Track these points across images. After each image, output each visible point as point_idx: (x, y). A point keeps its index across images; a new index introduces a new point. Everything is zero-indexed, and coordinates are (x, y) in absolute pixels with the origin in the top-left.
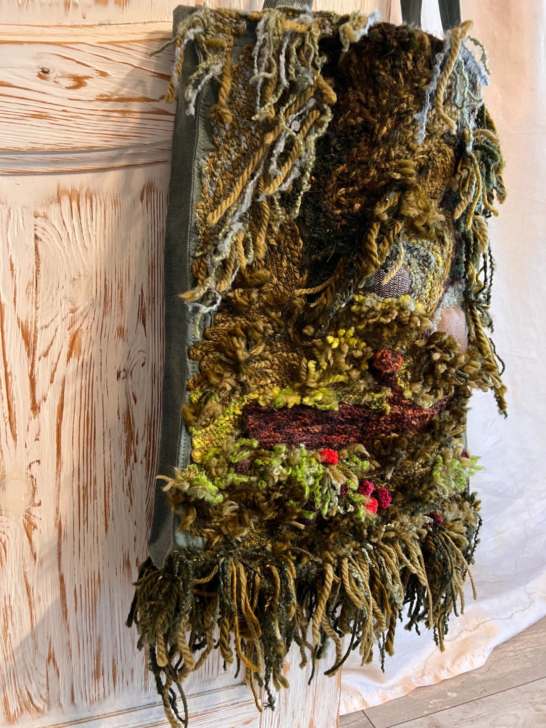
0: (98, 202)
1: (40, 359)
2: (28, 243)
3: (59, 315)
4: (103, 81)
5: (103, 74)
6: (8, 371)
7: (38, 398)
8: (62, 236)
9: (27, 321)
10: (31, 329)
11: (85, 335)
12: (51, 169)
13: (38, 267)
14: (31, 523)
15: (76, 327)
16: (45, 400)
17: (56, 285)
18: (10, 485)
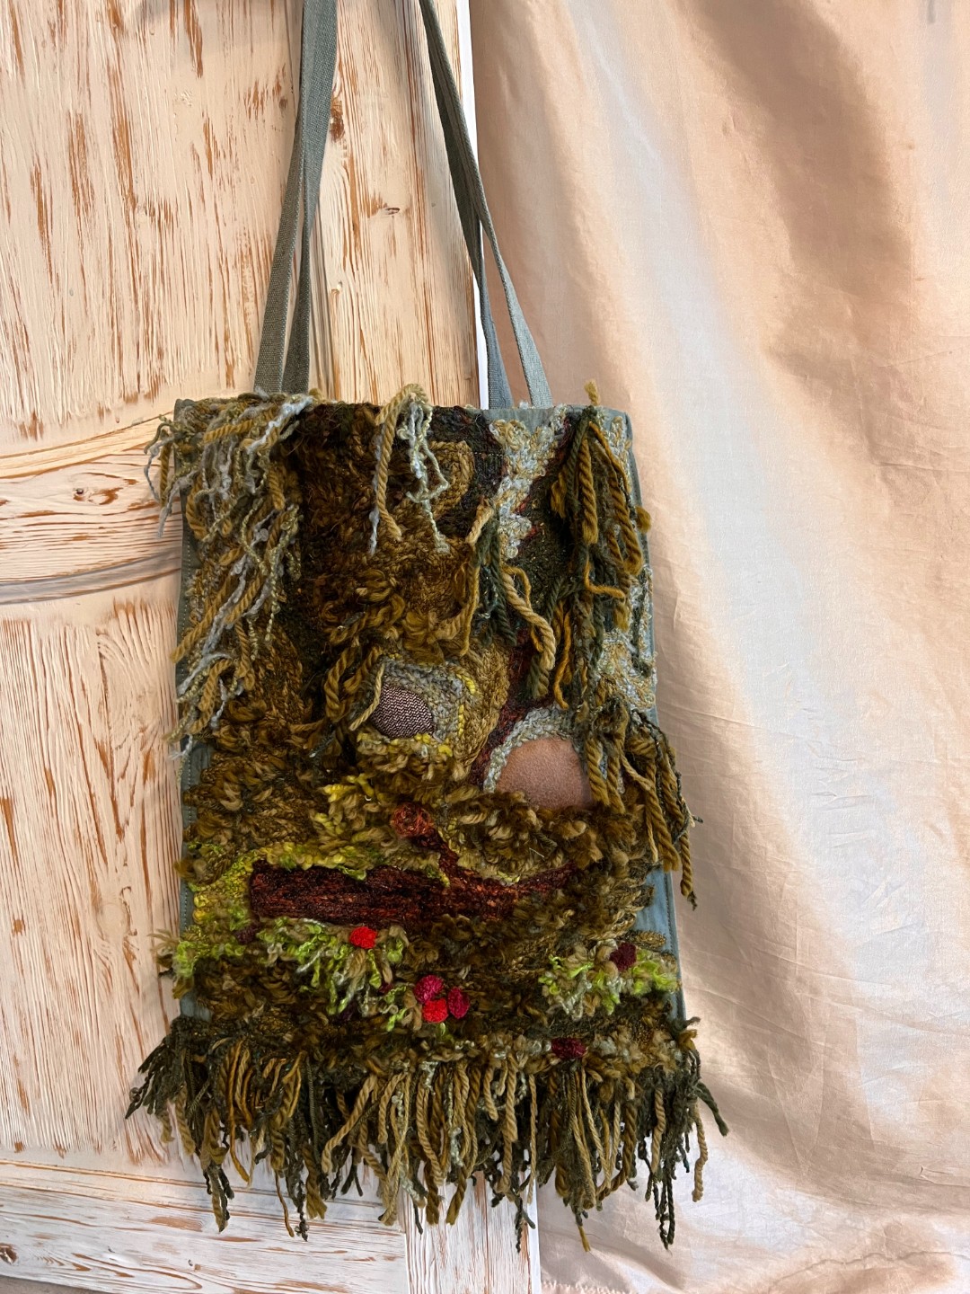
0: (153, 611)
1: (118, 781)
2: (94, 661)
3: (131, 734)
4: (132, 489)
5: (132, 482)
6: (92, 792)
7: (122, 821)
8: (124, 652)
9: (102, 742)
10: (106, 749)
11: (157, 755)
12: (103, 585)
13: (105, 685)
14: (130, 952)
15: (147, 748)
16: (128, 823)
17: (124, 703)
18: (106, 909)
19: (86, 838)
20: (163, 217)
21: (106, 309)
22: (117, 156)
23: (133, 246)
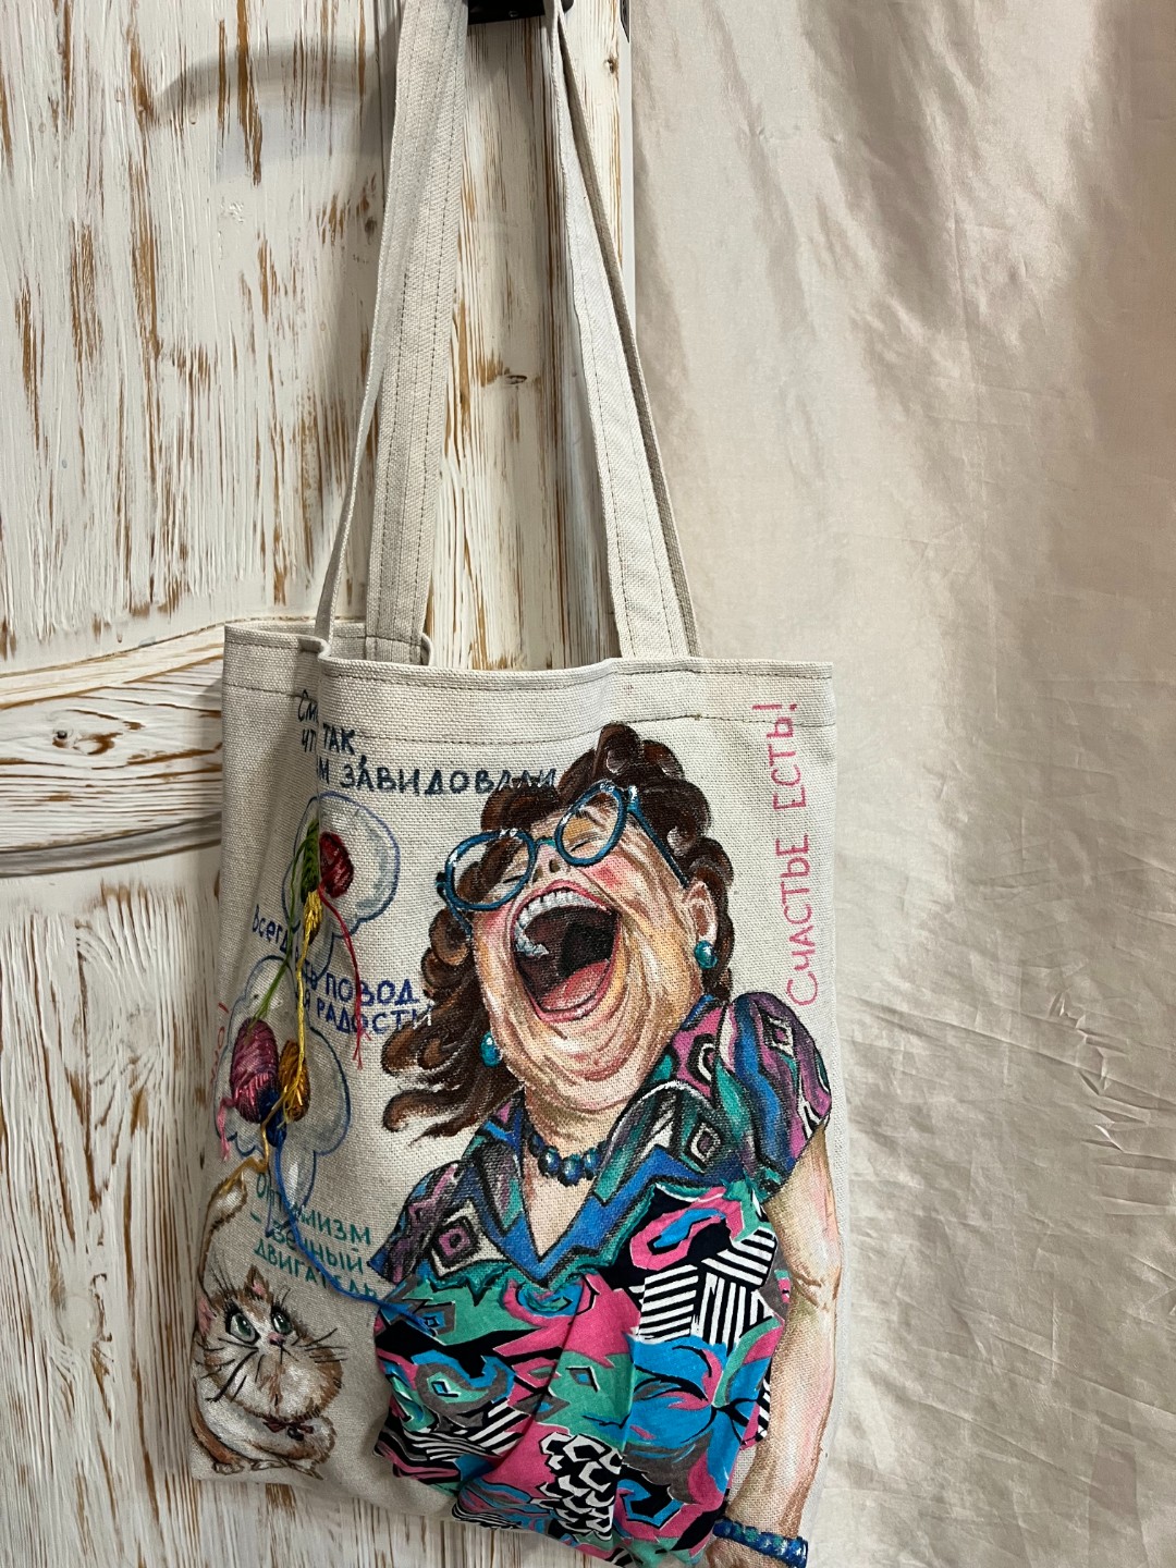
0: (156, 901)
1: (96, 1128)
2: (70, 963)
3: (116, 1066)
4: (135, 736)
5: (135, 726)
6: (59, 1141)
7: (98, 1183)
8: (113, 953)
9: (77, 1075)
10: (82, 1084)
11: (152, 1096)
12: (88, 862)
13: (85, 997)
14: (100, 1364)
15: (139, 1084)
16: (107, 1187)
17: (109, 1023)
18: (71, 1302)
19: (47, 1204)
20: (197, 371)
21: (111, 487)
22: (137, 285)
23: (153, 407)
